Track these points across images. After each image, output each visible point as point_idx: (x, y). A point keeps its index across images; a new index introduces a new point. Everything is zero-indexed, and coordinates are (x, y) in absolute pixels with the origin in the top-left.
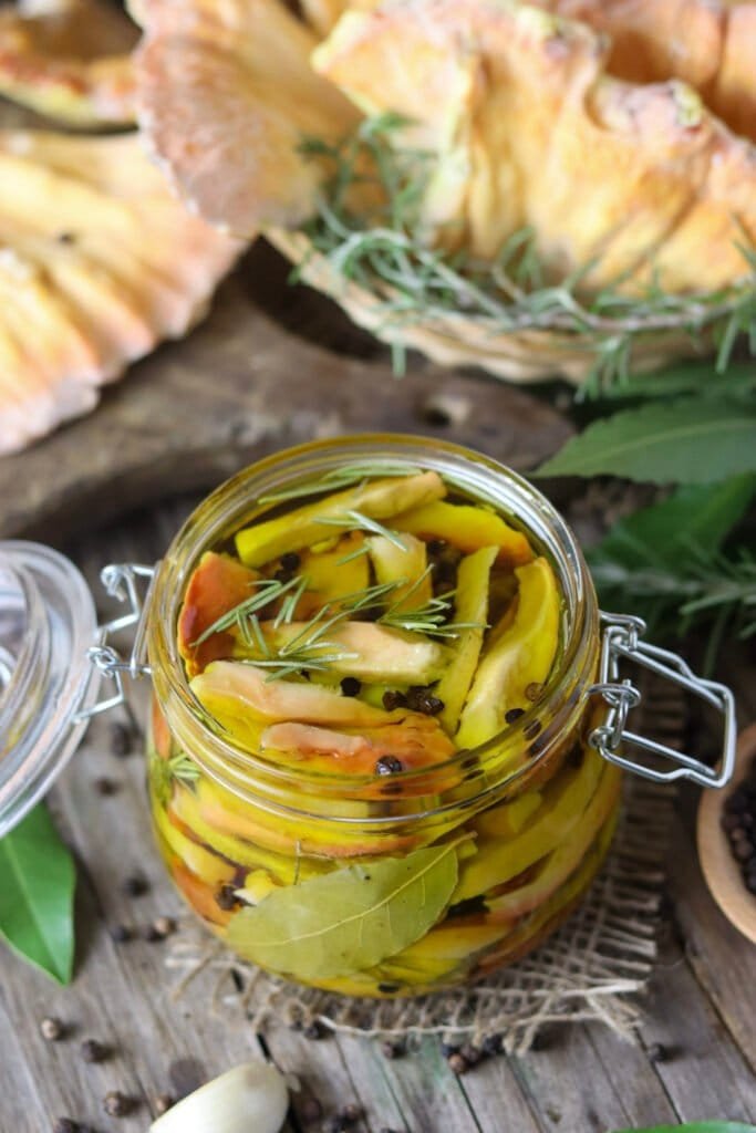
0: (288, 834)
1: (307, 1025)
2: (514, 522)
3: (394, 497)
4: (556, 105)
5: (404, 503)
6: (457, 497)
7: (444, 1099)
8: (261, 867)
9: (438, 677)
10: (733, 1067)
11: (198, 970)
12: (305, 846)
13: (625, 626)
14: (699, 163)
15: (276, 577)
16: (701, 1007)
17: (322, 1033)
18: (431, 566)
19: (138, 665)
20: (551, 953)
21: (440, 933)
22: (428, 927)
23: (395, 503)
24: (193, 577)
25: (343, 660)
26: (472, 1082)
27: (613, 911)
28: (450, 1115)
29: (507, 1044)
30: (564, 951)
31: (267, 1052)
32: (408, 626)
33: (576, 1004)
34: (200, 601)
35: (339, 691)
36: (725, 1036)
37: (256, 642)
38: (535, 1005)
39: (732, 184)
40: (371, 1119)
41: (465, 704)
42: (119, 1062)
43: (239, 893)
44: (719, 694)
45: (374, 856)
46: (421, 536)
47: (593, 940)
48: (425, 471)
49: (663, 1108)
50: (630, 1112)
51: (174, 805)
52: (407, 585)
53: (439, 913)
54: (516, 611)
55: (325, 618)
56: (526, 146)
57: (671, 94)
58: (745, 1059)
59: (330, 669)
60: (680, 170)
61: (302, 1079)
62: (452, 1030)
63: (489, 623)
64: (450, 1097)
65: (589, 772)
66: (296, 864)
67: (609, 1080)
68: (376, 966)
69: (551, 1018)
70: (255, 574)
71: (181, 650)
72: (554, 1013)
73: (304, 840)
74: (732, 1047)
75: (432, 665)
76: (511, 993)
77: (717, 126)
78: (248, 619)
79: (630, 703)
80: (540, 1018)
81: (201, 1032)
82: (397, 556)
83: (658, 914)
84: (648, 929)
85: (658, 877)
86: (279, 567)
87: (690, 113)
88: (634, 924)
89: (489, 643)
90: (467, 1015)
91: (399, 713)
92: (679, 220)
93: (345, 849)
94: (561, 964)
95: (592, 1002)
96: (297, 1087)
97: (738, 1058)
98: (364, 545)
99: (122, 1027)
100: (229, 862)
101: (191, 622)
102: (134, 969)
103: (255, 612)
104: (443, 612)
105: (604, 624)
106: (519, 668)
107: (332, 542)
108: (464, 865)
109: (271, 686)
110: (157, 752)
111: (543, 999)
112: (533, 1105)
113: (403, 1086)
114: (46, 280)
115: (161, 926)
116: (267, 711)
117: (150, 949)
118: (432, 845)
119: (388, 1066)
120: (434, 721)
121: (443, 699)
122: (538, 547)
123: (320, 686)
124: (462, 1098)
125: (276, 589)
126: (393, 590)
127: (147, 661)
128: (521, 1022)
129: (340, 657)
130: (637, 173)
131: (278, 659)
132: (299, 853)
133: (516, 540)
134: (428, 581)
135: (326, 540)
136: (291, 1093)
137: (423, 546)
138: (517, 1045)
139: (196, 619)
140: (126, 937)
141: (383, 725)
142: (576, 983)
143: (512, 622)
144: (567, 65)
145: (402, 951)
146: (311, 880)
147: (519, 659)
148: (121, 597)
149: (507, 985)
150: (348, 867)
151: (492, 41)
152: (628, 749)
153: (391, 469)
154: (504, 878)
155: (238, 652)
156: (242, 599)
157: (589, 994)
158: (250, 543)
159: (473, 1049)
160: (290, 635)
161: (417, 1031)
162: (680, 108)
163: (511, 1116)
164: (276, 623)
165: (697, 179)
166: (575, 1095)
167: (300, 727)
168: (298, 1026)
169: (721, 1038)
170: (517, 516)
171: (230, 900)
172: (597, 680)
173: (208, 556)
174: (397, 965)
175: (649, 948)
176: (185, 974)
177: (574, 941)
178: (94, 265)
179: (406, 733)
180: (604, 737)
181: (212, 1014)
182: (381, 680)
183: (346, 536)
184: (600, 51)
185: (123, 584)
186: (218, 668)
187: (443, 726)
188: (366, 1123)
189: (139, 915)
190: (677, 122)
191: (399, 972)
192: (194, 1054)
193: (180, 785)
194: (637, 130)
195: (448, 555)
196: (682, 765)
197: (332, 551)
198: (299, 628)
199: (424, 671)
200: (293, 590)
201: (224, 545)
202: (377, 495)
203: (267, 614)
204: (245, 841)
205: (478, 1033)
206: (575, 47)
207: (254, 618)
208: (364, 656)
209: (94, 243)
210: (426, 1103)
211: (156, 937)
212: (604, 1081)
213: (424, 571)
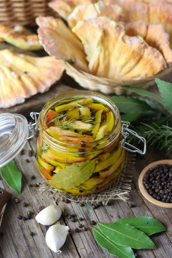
0: (64, 158)
1: (65, 200)
2: (106, 106)
3: (84, 102)
4: (117, 39)
5: (86, 103)
6: (95, 102)
7: (91, 213)
8: (58, 166)
9: (92, 130)
10: (145, 208)
11: (45, 191)
12: (67, 160)
13: (126, 124)
14: (142, 50)
15: (62, 114)
16: (140, 199)
17: (68, 202)
18: (91, 112)
19: (37, 128)
20: (111, 189)
21: (91, 179)
22: (89, 177)
23: (84, 103)
24: (47, 113)
25: (75, 126)
26: (96, 210)
27: (123, 182)
28: (92, 216)
29: (103, 203)
30: (114, 189)
31: (57, 204)
32: (87, 121)
33: (116, 196)
34: (48, 117)
35: (74, 132)
36: (144, 203)
37: (59, 123)
38: (108, 197)
39: (149, 55)
40: (77, 217)
41: (97, 134)
42: (30, 207)
43: (54, 171)
44: (143, 139)
45: (79, 162)
46: (89, 108)
47: (119, 187)
48: (90, 98)
49: (132, 215)
50: (126, 216)
51: (42, 156)
52: (86, 115)
53: (91, 174)
54: (106, 120)
55: (71, 120)
56: (111, 47)
57: (138, 38)
58: (148, 207)
59: (72, 128)
60: (139, 51)
61: (64, 210)
62: (92, 201)
63: (101, 121)
64: (92, 213)
65: (119, 151)
66: (65, 164)
67: (122, 210)
68: (79, 186)
69: (111, 199)
70: (59, 114)
71: (45, 125)
72: (112, 198)
73: (67, 159)
74: (145, 205)
75: (91, 128)
76: (104, 195)
77: (146, 43)
78: (57, 120)
79: (127, 136)
80: (109, 199)
81: (45, 202)
82: (84, 111)
83: (132, 182)
84: (130, 185)
85: (131, 176)
86: (63, 113)
87: (141, 41)
88: (127, 184)
89: (101, 125)
90: (95, 199)
91: (85, 135)
92: (138, 62)
93: (74, 160)
94: (113, 191)
95: (119, 196)
96: (63, 211)
97: (146, 207)
98: (78, 109)
99: (31, 201)
100: (53, 166)
101: (47, 120)
102: (33, 191)
103: (59, 119)
104: (93, 119)
105: (122, 123)
106: (107, 129)
107: (73, 109)
108: (96, 165)
109: (61, 130)
110: (39, 147)
111: (110, 196)
112: (108, 215)
113: (83, 211)
114: (19, 78)
115: (38, 184)
116: (61, 134)
117: (36, 188)
118: (90, 160)
119: (81, 208)
120: (91, 137)
121: (93, 133)
122: (110, 110)
123: (70, 131)
124: (95, 213)
125: (62, 116)
126: (84, 116)
127: (38, 127)
128: (106, 199)
129: (74, 126)
130: (131, 51)
131: (63, 126)
132: (66, 162)
133: (106, 109)
134: (90, 115)
135: (72, 108)
136: (62, 212)
137: (89, 109)
138: (105, 203)
139: (48, 120)
140: (31, 186)
141: (82, 137)
142: (116, 194)
143: (105, 122)
144: (119, 32)
145: (84, 182)
146: (68, 167)
147: (107, 127)
148: (33, 119)
149: (103, 194)
150: (74, 164)
151: (106, 27)
152: (126, 146)
153: (83, 97)
154: (103, 168)
155: (55, 126)
156: (56, 117)
157: (119, 195)
158: (57, 109)
159: (97, 204)
160: (65, 123)
161: (87, 201)
162: (140, 40)
163: (104, 216)
164: (62, 121)
165: (142, 54)
166: (116, 213)
167: (67, 137)
168: (64, 201)
169: (143, 204)
170: (106, 105)
171: (52, 173)
172: (121, 131)
173: (50, 110)
174: (83, 186)
175: (130, 188)
176: (43, 191)
177: (116, 187)
178: (29, 77)
179: (86, 138)
180: (122, 143)
181: (48, 198)
182: (81, 130)
183: (75, 108)
184: (125, 30)
185: (34, 116)
186: (52, 128)
187: (93, 138)
188: (76, 217)
189: (34, 182)
190: (139, 42)
191: (83, 188)
192: (44, 205)
193: (44, 151)
194: (131, 44)
195: (94, 111)
196: (136, 150)
197: (73, 110)
198: (66, 122)
199: (89, 128)
200: (65, 116)
201: (53, 109)
202: (81, 101)
203: (61, 119)
204: (56, 160)
205: (98, 201)
206: (121, 29)
207: (58, 120)
208: (78, 126)
209: (30, 74)
210: (88, 214)
211: (37, 186)
212: (121, 211)
213: (89, 113)
